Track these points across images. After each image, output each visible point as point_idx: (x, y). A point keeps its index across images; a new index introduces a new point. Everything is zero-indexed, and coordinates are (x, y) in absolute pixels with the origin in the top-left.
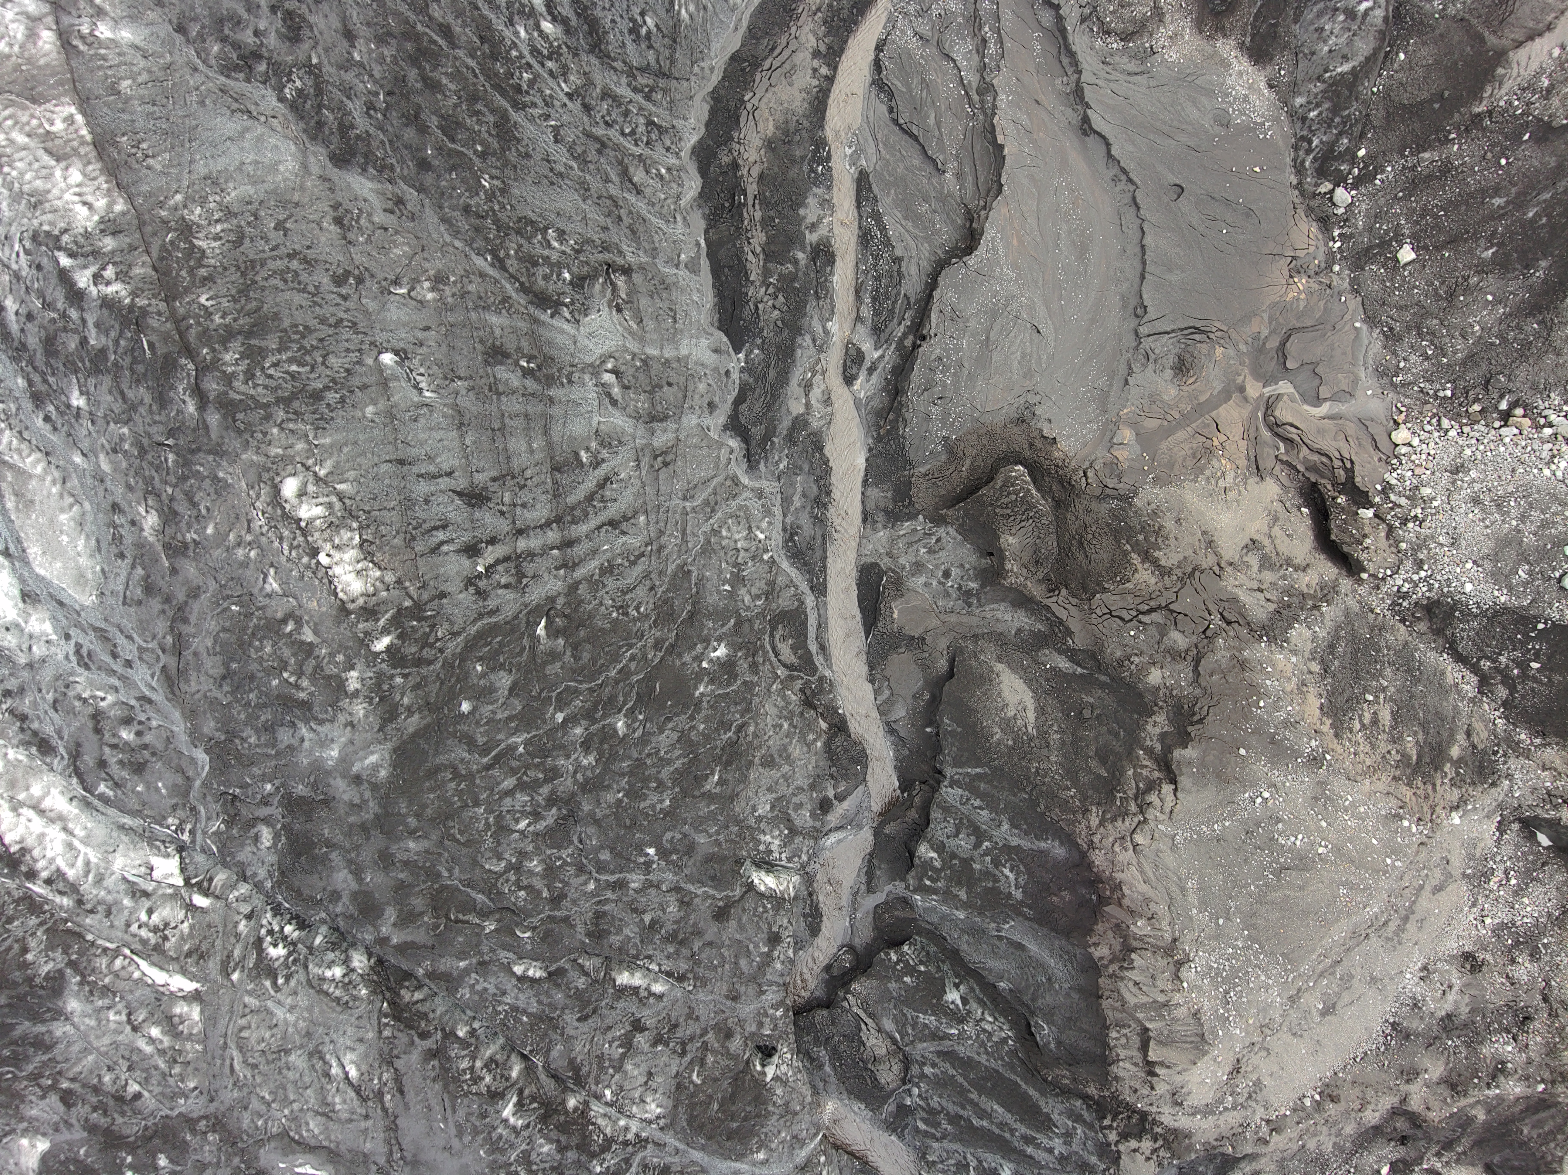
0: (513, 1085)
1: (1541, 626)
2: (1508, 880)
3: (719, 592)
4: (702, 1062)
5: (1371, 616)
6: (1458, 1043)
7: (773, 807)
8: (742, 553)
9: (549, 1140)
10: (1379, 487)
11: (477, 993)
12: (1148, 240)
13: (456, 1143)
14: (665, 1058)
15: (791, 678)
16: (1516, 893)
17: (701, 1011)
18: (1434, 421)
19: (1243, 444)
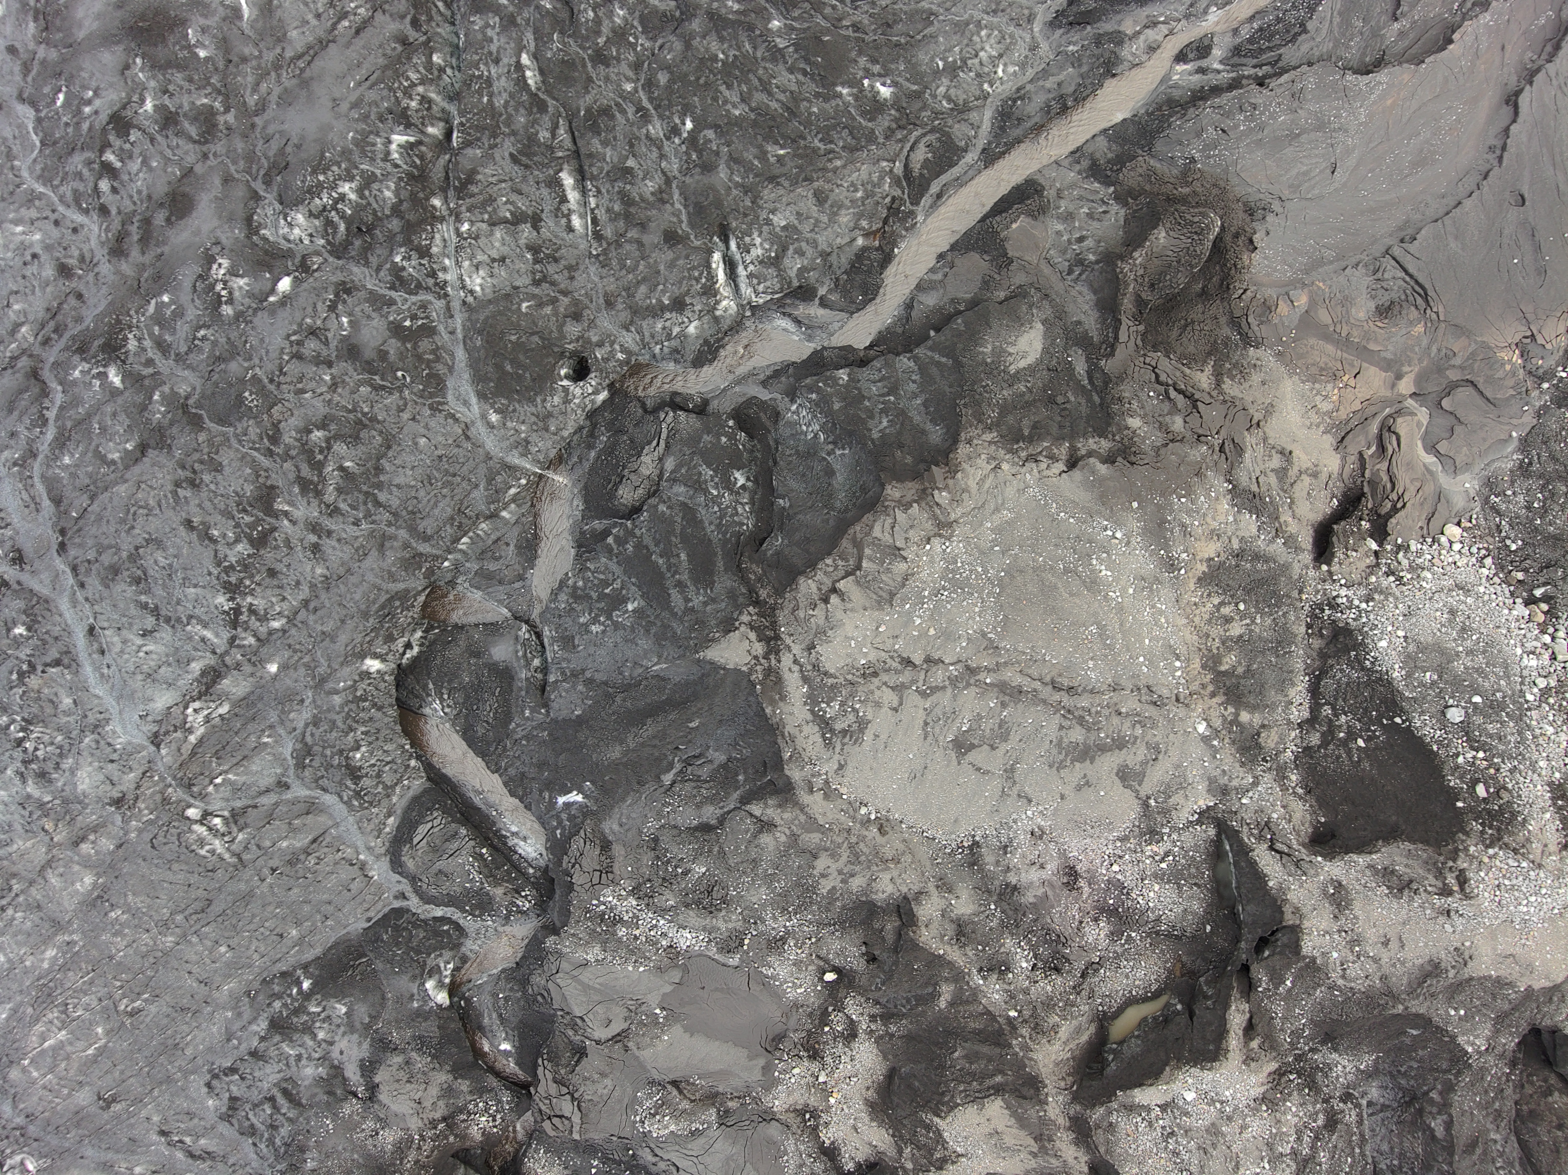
0: (423, 132)
1: (1398, 720)
2: (1162, 860)
3: (932, 59)
4: (540, 305)
5: (1295, 594)
6: (998, 915)
7: (785, 228)
8: (976, 61)
9: (397, 192)
10: (1399, 541)
11: (484, 34)
12: (1468, 203)
13: (344, 106)
14: (523, 267)
15: (896, 182)
16: (1155, 876)
17: (581, 278)
18: (1483, 552)
19: (1357, 406)
